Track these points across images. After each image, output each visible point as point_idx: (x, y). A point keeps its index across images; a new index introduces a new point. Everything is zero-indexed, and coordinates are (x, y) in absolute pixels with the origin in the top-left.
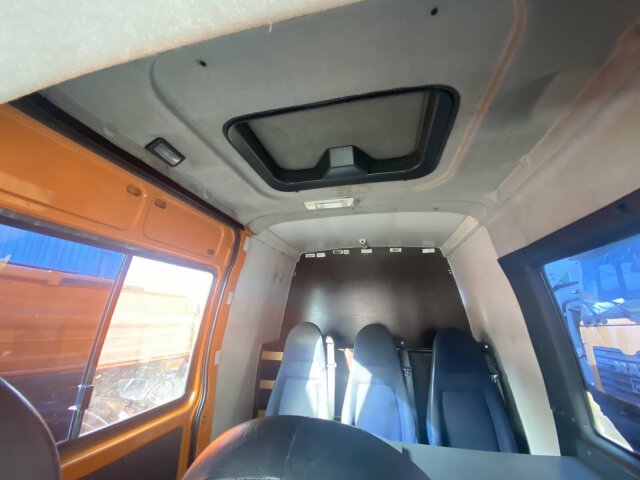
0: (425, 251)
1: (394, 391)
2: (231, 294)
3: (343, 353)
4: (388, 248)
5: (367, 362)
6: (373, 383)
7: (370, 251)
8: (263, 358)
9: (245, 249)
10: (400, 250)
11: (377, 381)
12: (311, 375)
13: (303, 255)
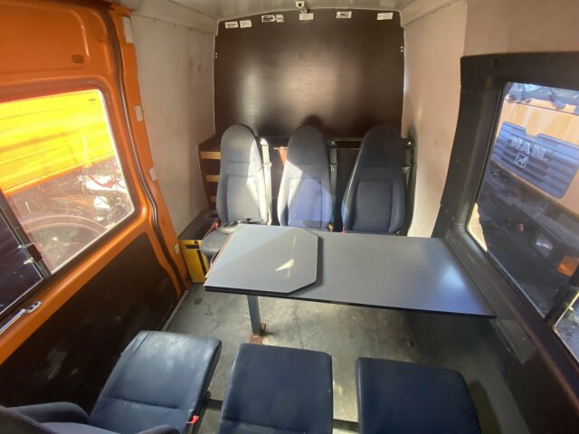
0: (381, 17)
1: (320, 183)
2: (138, 109)
3: (277, 151)
4: (334, 11)
5: (298, 162)
6: (303, 178)
7: (311, 17)
8: (203, 157)
9: (129, 39)
10: (349, 15)
11: (307, 176)
12: (249, 174)
13: (222, 25)
